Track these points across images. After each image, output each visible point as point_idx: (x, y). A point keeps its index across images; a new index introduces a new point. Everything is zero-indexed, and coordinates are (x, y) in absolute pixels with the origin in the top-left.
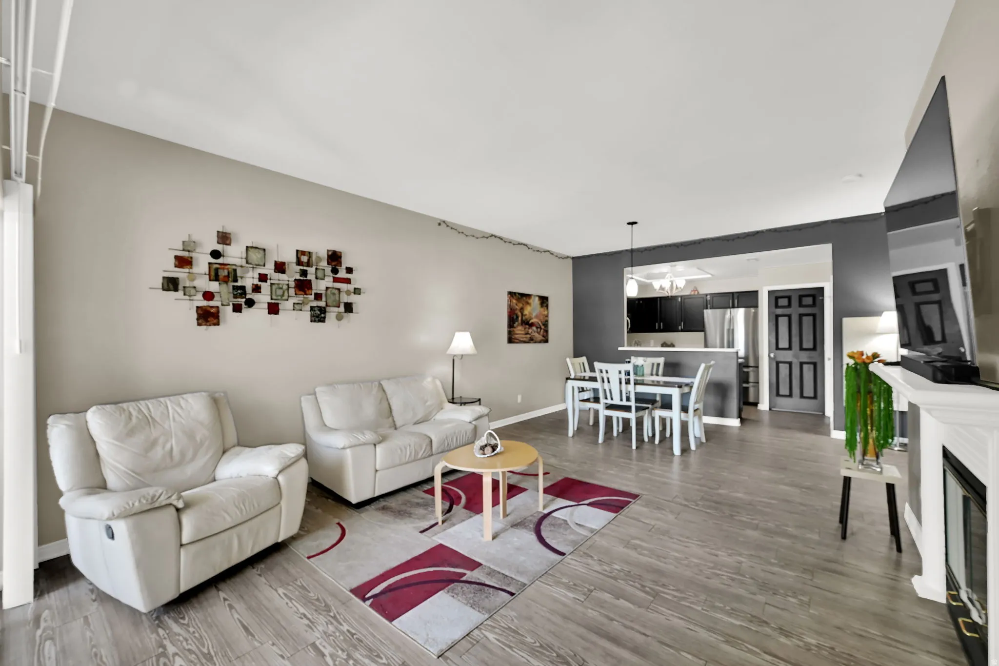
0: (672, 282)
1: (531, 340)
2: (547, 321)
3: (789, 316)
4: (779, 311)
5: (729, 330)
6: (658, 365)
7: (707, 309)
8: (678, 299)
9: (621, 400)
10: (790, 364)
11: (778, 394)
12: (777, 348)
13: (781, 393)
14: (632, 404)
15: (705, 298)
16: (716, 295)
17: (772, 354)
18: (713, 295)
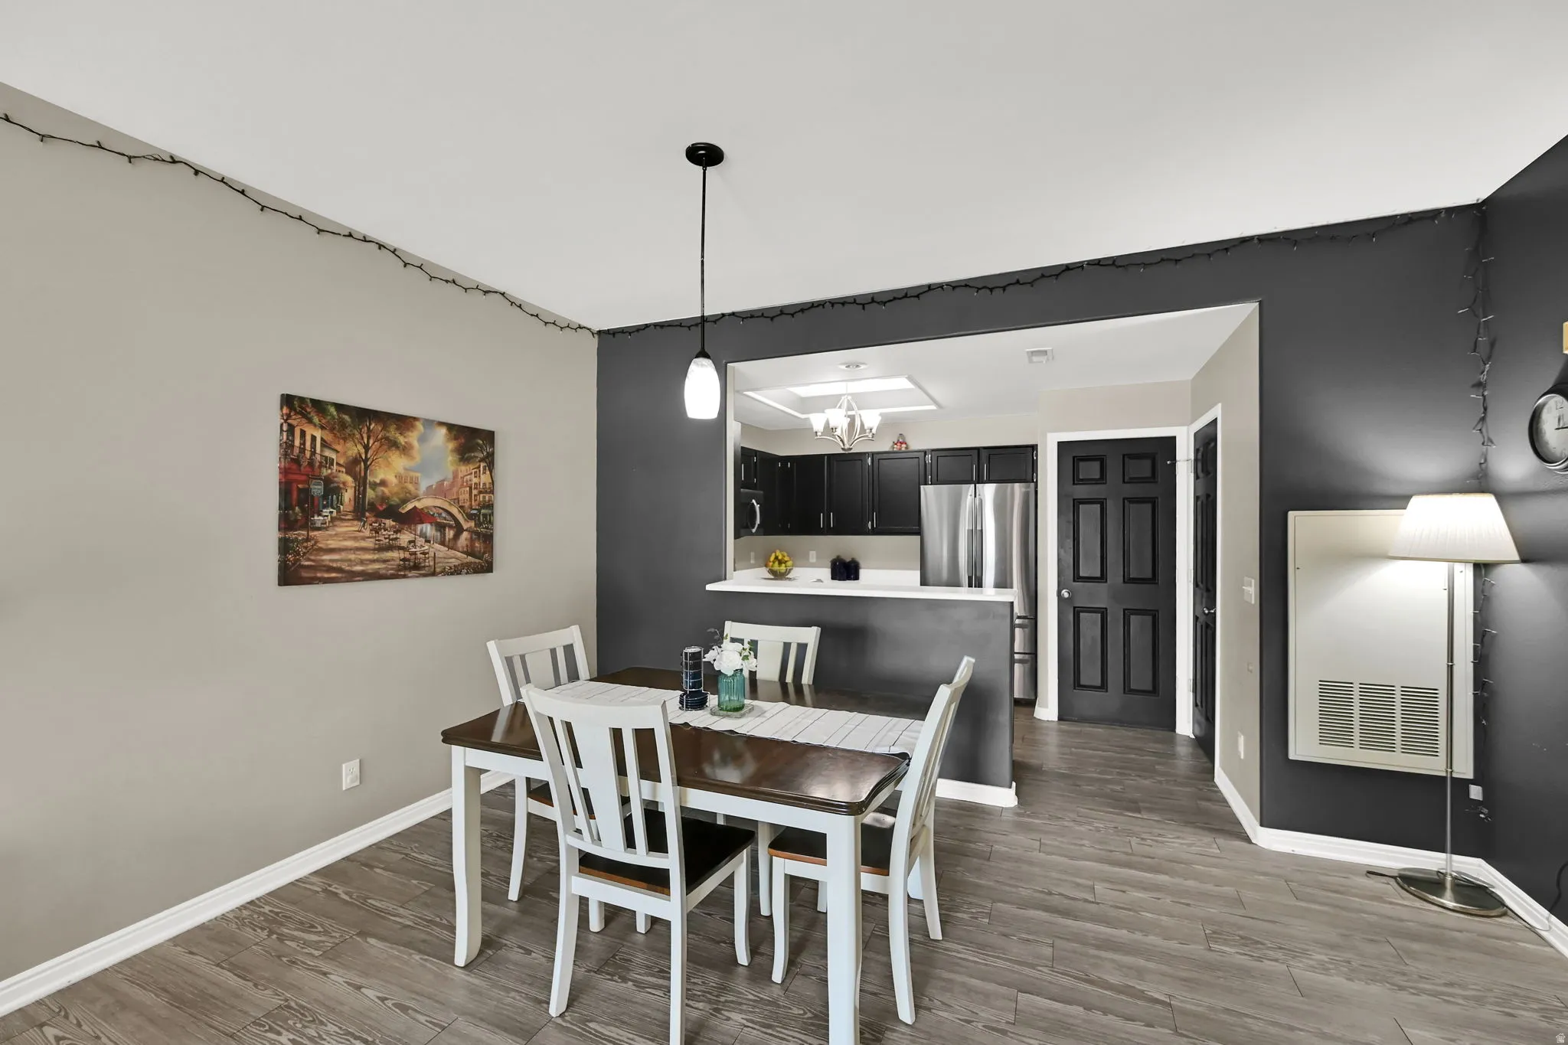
0: (852, 419)
1: (412, 567)
2: (490, 506)
3: (1102, 503)
4: (1081, 491)
5: (971, 532)
6: (802, 647)
7: (926, 483)
8: (866, 461)
9: (630, 842)
10: (1103, 613)
11: (1078, 684)
12: (1077, 578)
13: (1084, 680)
14: (672, 861)
15: (922, 459)
16: (944, 453)
17: (1064, 591)
18: (938, 454)
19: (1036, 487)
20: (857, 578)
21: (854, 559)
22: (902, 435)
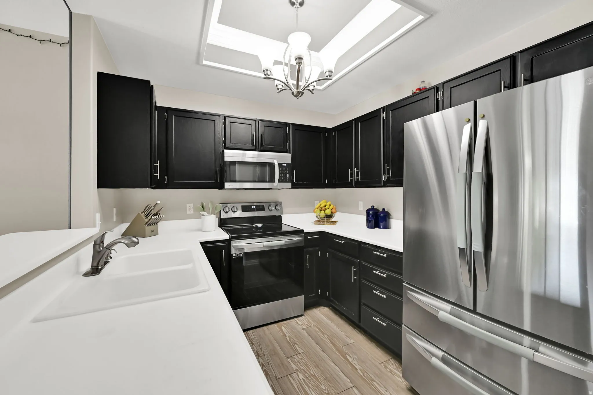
16: (460, 81)
18: (452, 84)
20: (386, 226)
21: (384, 209)
22: (424, 81)
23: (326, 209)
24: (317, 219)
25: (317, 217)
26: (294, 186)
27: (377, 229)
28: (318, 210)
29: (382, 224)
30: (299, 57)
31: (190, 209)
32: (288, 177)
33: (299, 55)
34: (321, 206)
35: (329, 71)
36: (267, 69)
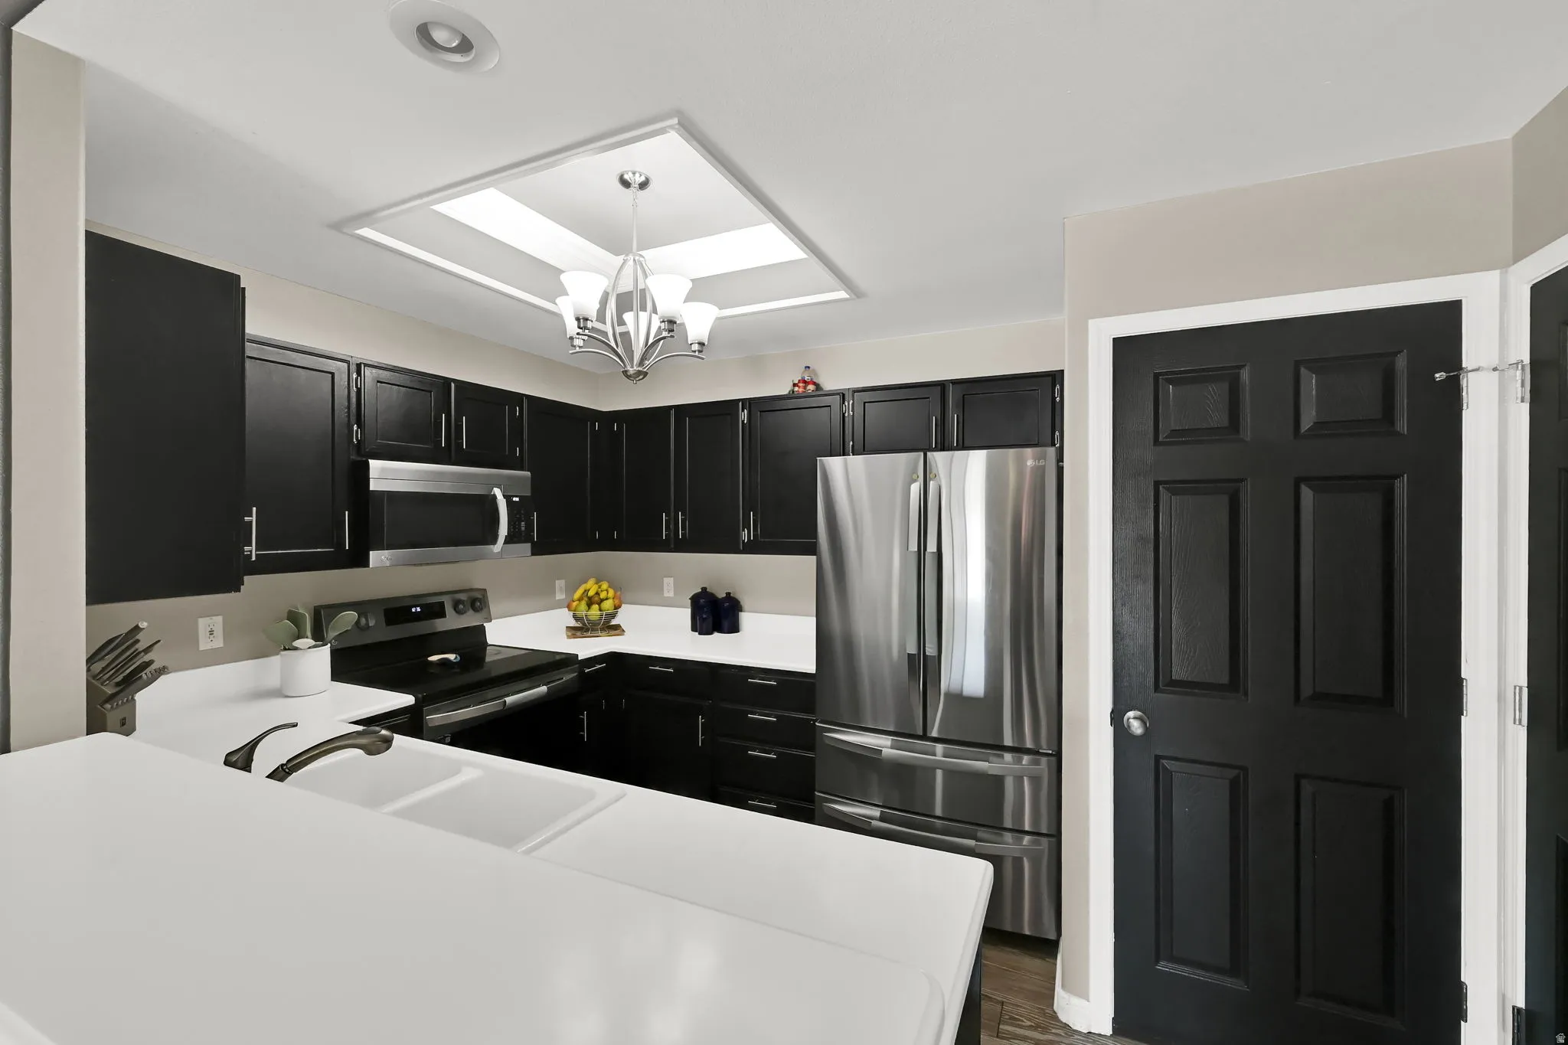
3: (1233, 491)
7: (837, 453)
8: (739, 415)
12: (1165, 681)
15: (836, 408)
16: (878, 396)
17: (1131, 714)
18: (867, 396)
19: (1060, 458)
20: (734, 628)
21: (729, 593)
22: (809, 367)
23: (602, 600)
24: (573, 623)
25: (576, 618)
26: (537, 551)
27: (716, 634)
28: (583, 605)
29: (726, 624)
30: (670, 319)
31: (211, 632)
32: (523, 529)
33: (673, 317)
34: (591, 593)
35: (699, 343)
36: (587, 316)
